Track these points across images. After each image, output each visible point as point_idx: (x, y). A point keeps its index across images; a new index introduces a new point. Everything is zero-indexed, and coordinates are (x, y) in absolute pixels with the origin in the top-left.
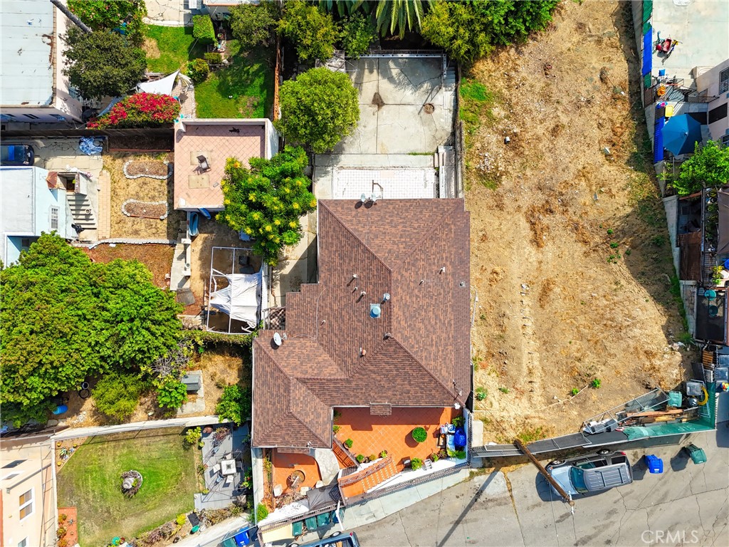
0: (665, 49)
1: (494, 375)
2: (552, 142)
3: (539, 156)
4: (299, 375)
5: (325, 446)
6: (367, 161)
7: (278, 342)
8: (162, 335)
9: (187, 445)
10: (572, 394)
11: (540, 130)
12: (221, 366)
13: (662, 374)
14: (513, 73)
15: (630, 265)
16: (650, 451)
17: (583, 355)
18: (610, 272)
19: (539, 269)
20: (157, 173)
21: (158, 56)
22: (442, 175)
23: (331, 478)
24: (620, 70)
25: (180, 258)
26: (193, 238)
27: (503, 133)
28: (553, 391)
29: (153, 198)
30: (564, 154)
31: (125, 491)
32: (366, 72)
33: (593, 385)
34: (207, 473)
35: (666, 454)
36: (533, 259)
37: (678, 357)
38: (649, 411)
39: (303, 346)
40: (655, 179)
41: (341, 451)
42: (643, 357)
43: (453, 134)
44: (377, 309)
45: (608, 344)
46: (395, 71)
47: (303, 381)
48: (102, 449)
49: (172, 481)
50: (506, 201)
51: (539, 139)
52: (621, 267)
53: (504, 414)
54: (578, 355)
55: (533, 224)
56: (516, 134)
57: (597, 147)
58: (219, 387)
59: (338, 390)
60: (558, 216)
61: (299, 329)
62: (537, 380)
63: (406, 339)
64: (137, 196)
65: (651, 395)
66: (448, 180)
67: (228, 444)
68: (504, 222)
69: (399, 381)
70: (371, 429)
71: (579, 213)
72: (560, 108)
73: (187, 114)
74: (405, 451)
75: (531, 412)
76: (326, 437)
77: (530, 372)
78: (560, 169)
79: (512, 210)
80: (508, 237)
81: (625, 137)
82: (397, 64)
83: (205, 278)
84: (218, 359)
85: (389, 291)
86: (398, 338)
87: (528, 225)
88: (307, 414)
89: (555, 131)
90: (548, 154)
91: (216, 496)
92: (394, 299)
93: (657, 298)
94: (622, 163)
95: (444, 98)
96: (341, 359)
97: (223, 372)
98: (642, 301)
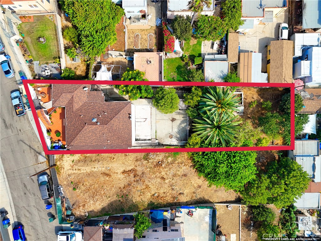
0: (190, 214)
1: (79, 158)
2: (159, 177)
3: (154, 173)
4: (74, 96)
5: (53, 104)
6: (154, 117)
7: (85, 89)
9: (55, 58)
10: (72, 182)
11: (163, 173)
12: (82, 69)
13: (77, 209)
14: (183, 164)
15: (115, 201)
16: (53, 206)
17: (84, 186)
18: (113, 195)
19: (115, 173)
20: (150, 45)
21: (191, 44)
22: (148, 141)
23: (44, 107)
24: (183, 199)
25: (120, 54)
26: (126, 58)
27: (162, 161)
28: (73, 177)
29: (141, 44)
30: (155, 181)
31: (39, 38)
32: (183, 116)
33: (74, 189)
34: (46, 65)
35: (52, 210)
36: (118, 171)
37: (83, 214)
38: (66, 205)
39: (84, 97)
40: (145, 210)
41: (53, 109)
42: (83, 204)
43: (163, 145)
44: (95, 120)
45: (88, 193)
46: (183, 125)
47: (72, 98)
48: (53, 30)
49: (43, 54)
50: (139, 162)
51: (160, 173)
52: (115, 198)
53: (65, 161)
54: (85, 184)
55: (130, 171)
56: (162, 165)
57: (157, 192)
58: (75, 68)
59: (70, 108)
60: (133, 179)
61: (90, 96)
62: (76, 172)
63: (86, 130)
64: (142, 38)
65: (71, 206)
66: (146, 143)
67: (56, 72)
68: (131, 162)
69: (73, 128)
70: (60, 119)
71: (134, 186)
72: (171, 180)
73: (171, 55)
74: (53, 130)
75: (65, 169)
76: (55, 105)
77: (79, 170)
78: (149, 180)
79: (135, 164)
80: (126, 163)
81: (160, 201)
82: (185, 126)
83: (112, 63)
84: (85, 68)
85: (100, 124)
86: (86, 127)
87: (130, 169)
88: (62, 99)
89: (163, 178)
90: (154, 176)
91: (38, 68)
92: (98, 126)
93: (103, 209)
94: (151, 200)
95: (174, 142)
96: (80, 109)
97: (80, 69)
98: (102, 204)
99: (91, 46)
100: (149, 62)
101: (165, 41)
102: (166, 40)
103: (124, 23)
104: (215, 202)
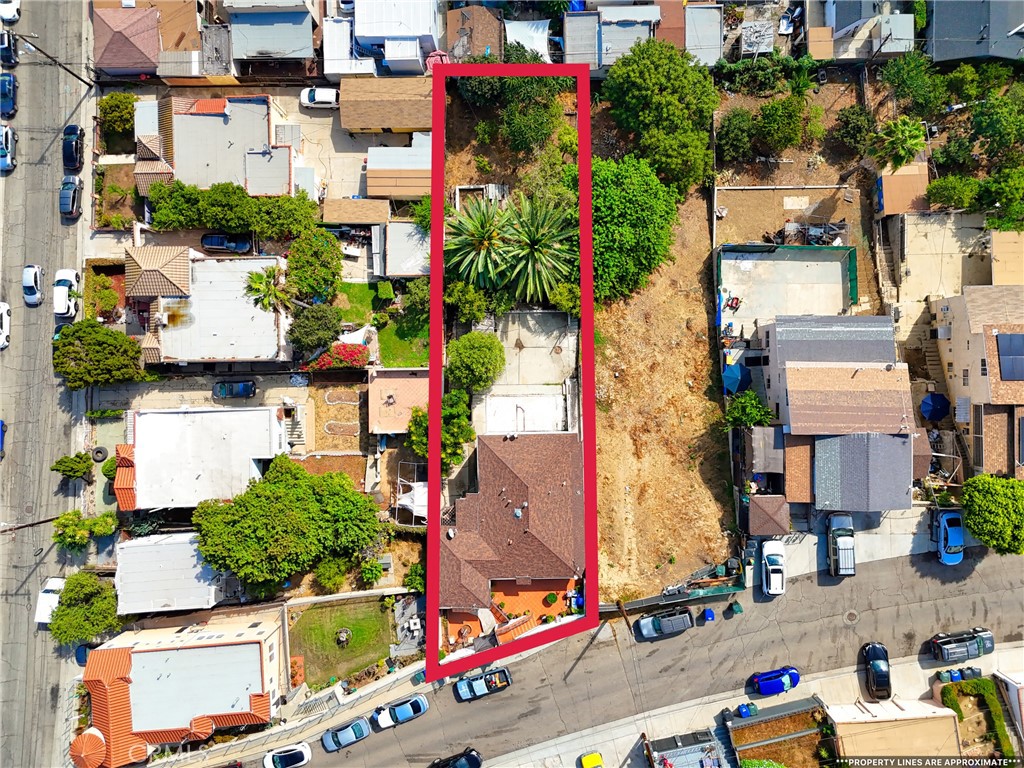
0: (734, 305)
1: (605, 554)
2: (650, 376)
3: (640, 388)
4: (467, 558)
5: (485, 607)
6: (511, 390)
7: (452, 535)
8: (367, 530)
9: (384, 609)
10: (657, 568)
11: (641, 367)
12: (406, 550)
13: (716, 553)
14: (621, 321)
15: (702, 473)
16: (708, 606)
17: (666, 540)
18: (688, 478)
19: (638, 475)
20: (351, 400)
21: (348, 307)
22: (569, 402)
23: (490, 630)
24: (701, 320)
25: (371, 467)
26: (382, 453)
27: (614, 369)
28: (645, 565)
29: (348, 420)
30: (659, 386)
31: (339, 642)
32: (510, 323)
33: (671, 561)
34: (399, 629)
35: (719, 608)
36: (634, 468)
37: (727, 540)
38: (707, 579)
39: (469, 538)
40: (723, 407)
41: (496, 611)
42: (703, 541)
43: (577, 369)
44: (519, 512)
45: (682, 532)
46: (532, 323)
47: (470, 562)
48: (322, 613)
49: (373, 635)
50: (616, 422)
51: (640, 374)
52: (695, 474)
53: (611, 582)
54: (662, 540)
55: (635, 440)
56: (623, 370)
57: (683, 381)
58: (405, 565)
59: (493, 568)
60: (653, 434)
61: (466, 525)
62: (634, 558)
63: (539, 532)
64: (336, 418)
65: (708, 568)
66: (573, 406)
67: (413, 607)
68: (614, 439)
69: (535, 561)
70: (518, 595)
71: (668, 432)
72: (657, 349)
73: (374, 351)
74: (543, 610)
75: (629, 581)
76: (485, 601)
77: (630, 553)
78: (655, 398)
79: (619, 429)
80: (617, 451)
81: (704, 374)
82: (533, 318)
83: (393, 484)
84: (404, 544)
85: (527, 500)
86: (534, 532)
87: (631, 441)
88: (473, 585)
89: (652, 368)
90: (647, 386)
91: (405, 646)
92: (530, 506)
93: (717, 498)
94: (701, 393)
95: (570, 342)
96: (495, 546)
97: (407, 554)
98: (707, 500)
99: (358, 526)
100: (391, 401)
101: (344, 364)
102: (341, 361)
103: (302, 458)
104: (710, 247)
